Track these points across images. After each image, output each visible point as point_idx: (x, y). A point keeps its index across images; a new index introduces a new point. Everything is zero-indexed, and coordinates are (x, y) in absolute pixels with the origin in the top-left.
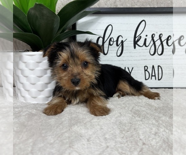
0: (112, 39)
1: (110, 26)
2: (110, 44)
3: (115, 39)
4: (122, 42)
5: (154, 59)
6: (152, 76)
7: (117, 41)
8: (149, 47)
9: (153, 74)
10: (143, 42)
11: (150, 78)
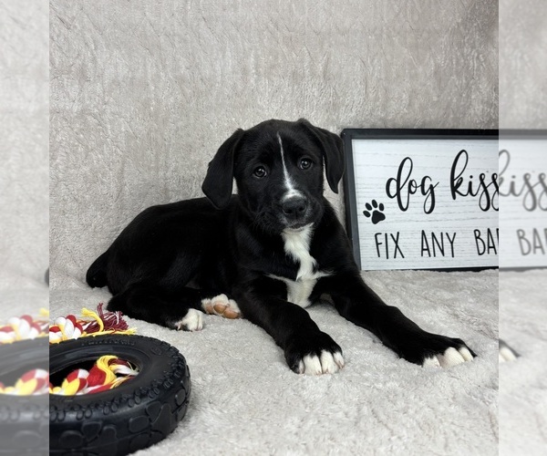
0: (413, 183)
1: (408, 160)
2: (410, 192)
3: (419, 183)
4: (432, 188)
5: (488, 218)
6: (489, 247)
7: (423, 185)
8: (478, 196)
9: (491, 245)
10: (467, 188)
11: (486, 251)
